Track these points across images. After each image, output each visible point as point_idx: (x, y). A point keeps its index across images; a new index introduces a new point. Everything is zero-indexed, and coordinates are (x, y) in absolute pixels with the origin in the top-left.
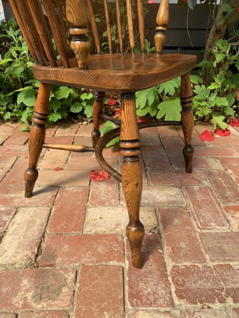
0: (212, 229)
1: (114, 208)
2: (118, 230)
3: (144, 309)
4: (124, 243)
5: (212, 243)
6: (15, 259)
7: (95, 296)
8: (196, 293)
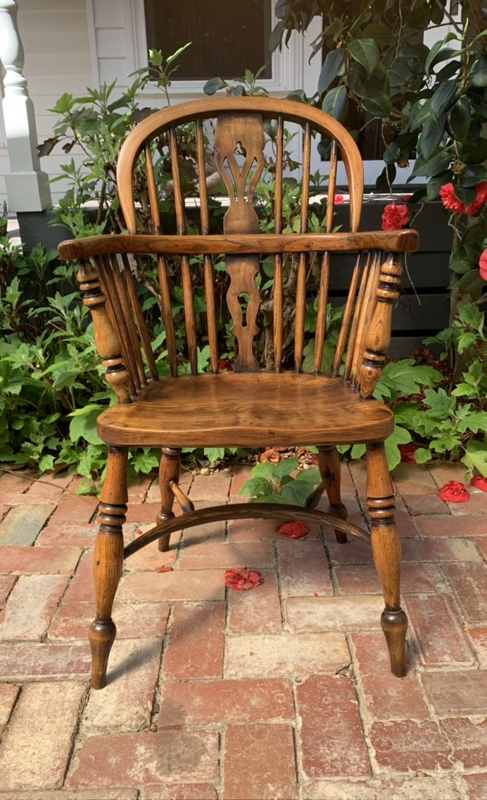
0: (445, 666)
1: (275, 637)
2: (282, 672)
3: (328, 779)
4: (293, 692)
5: (441, 689)
6: (118, 719)
7: (251, 765)
8: (408, 757)
